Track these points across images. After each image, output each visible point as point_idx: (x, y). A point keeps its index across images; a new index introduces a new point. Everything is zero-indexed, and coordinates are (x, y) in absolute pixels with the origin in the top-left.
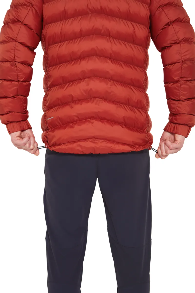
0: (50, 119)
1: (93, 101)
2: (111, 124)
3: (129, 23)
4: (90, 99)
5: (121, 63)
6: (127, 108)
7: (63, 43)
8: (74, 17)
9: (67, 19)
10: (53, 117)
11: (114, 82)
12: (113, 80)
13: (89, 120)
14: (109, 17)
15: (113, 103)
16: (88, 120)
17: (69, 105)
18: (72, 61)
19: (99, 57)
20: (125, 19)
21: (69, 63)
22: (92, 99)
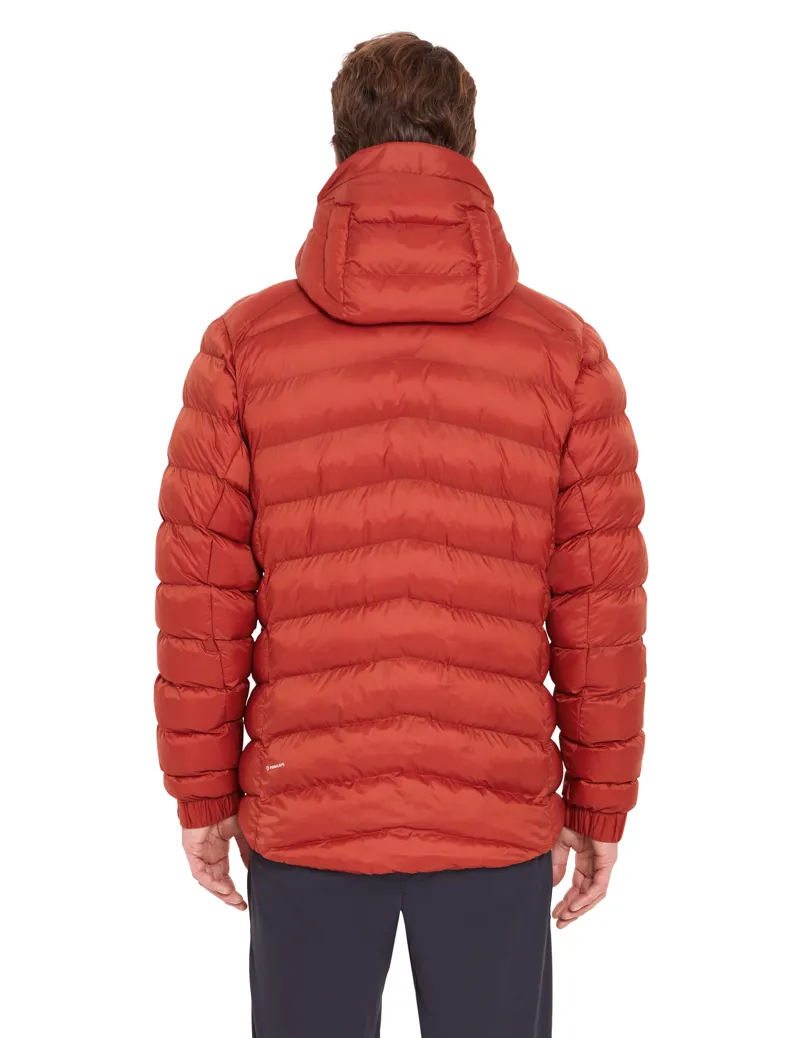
0: (275, 767)
1: (400, 726)
2: (450, 787)
3: (502, 504)
4: (391, 718)
5: (480, 616)
6: (492, 739)
7: (314, 559)
8: (345, 490)
9: (327, 494)
10: (282, 764)
11: (460, 670)
12: (456, 665)
13: (389, 775)
14: (447, 489)
15: (458, 728)
16: (385, 775)
17: (331, 732)
18: (340, 609)
19: (416, 602)
20: (491, 495)
21: (332, 614)
22: (398, 718)
